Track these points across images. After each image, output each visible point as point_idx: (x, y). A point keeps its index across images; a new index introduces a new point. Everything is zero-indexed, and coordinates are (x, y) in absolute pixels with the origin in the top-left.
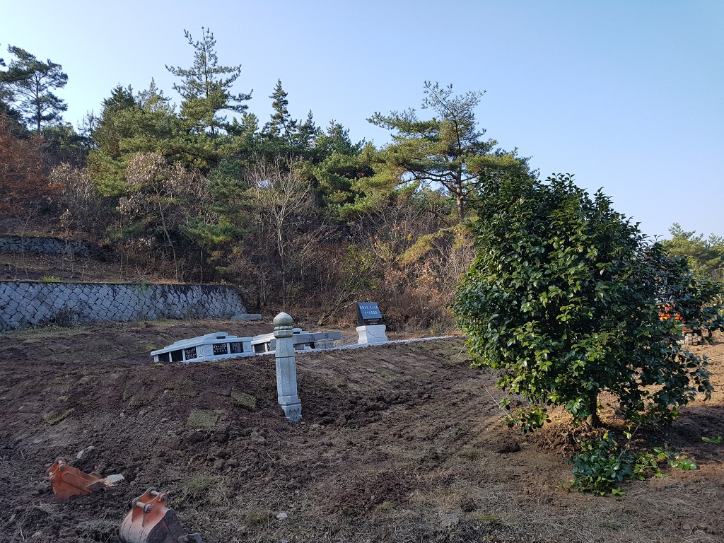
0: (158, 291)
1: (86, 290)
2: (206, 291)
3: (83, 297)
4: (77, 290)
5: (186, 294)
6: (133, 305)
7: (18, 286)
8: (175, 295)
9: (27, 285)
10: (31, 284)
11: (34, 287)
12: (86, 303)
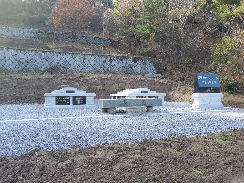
0: (108, 59)
1: (70, 56)
2: (135, 60)
3: (67, 59)
4: (65, 56)
5: (122, 61)
6: (93, 65)
7: (37, 52)
8: (117, 61)
9: (41, 52)
10: (43, 52)
11: (44, 53)
12: (69, 63)
